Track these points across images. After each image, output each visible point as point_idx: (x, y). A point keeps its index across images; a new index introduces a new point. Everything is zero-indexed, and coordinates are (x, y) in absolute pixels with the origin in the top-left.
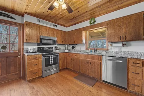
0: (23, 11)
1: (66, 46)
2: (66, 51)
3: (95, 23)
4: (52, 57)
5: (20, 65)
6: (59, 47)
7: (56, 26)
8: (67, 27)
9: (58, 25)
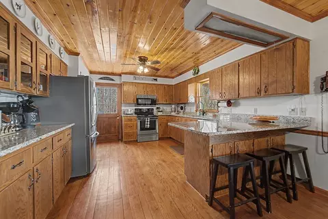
0: (120, 72)
1: (173, 106)
2: (173, 114)
3: (200, 74)
4: (148, 120)
5: (118, 127)
6: (162, 107)
7: (156, 80)
8: (173, 78)
9: (158, 79)
